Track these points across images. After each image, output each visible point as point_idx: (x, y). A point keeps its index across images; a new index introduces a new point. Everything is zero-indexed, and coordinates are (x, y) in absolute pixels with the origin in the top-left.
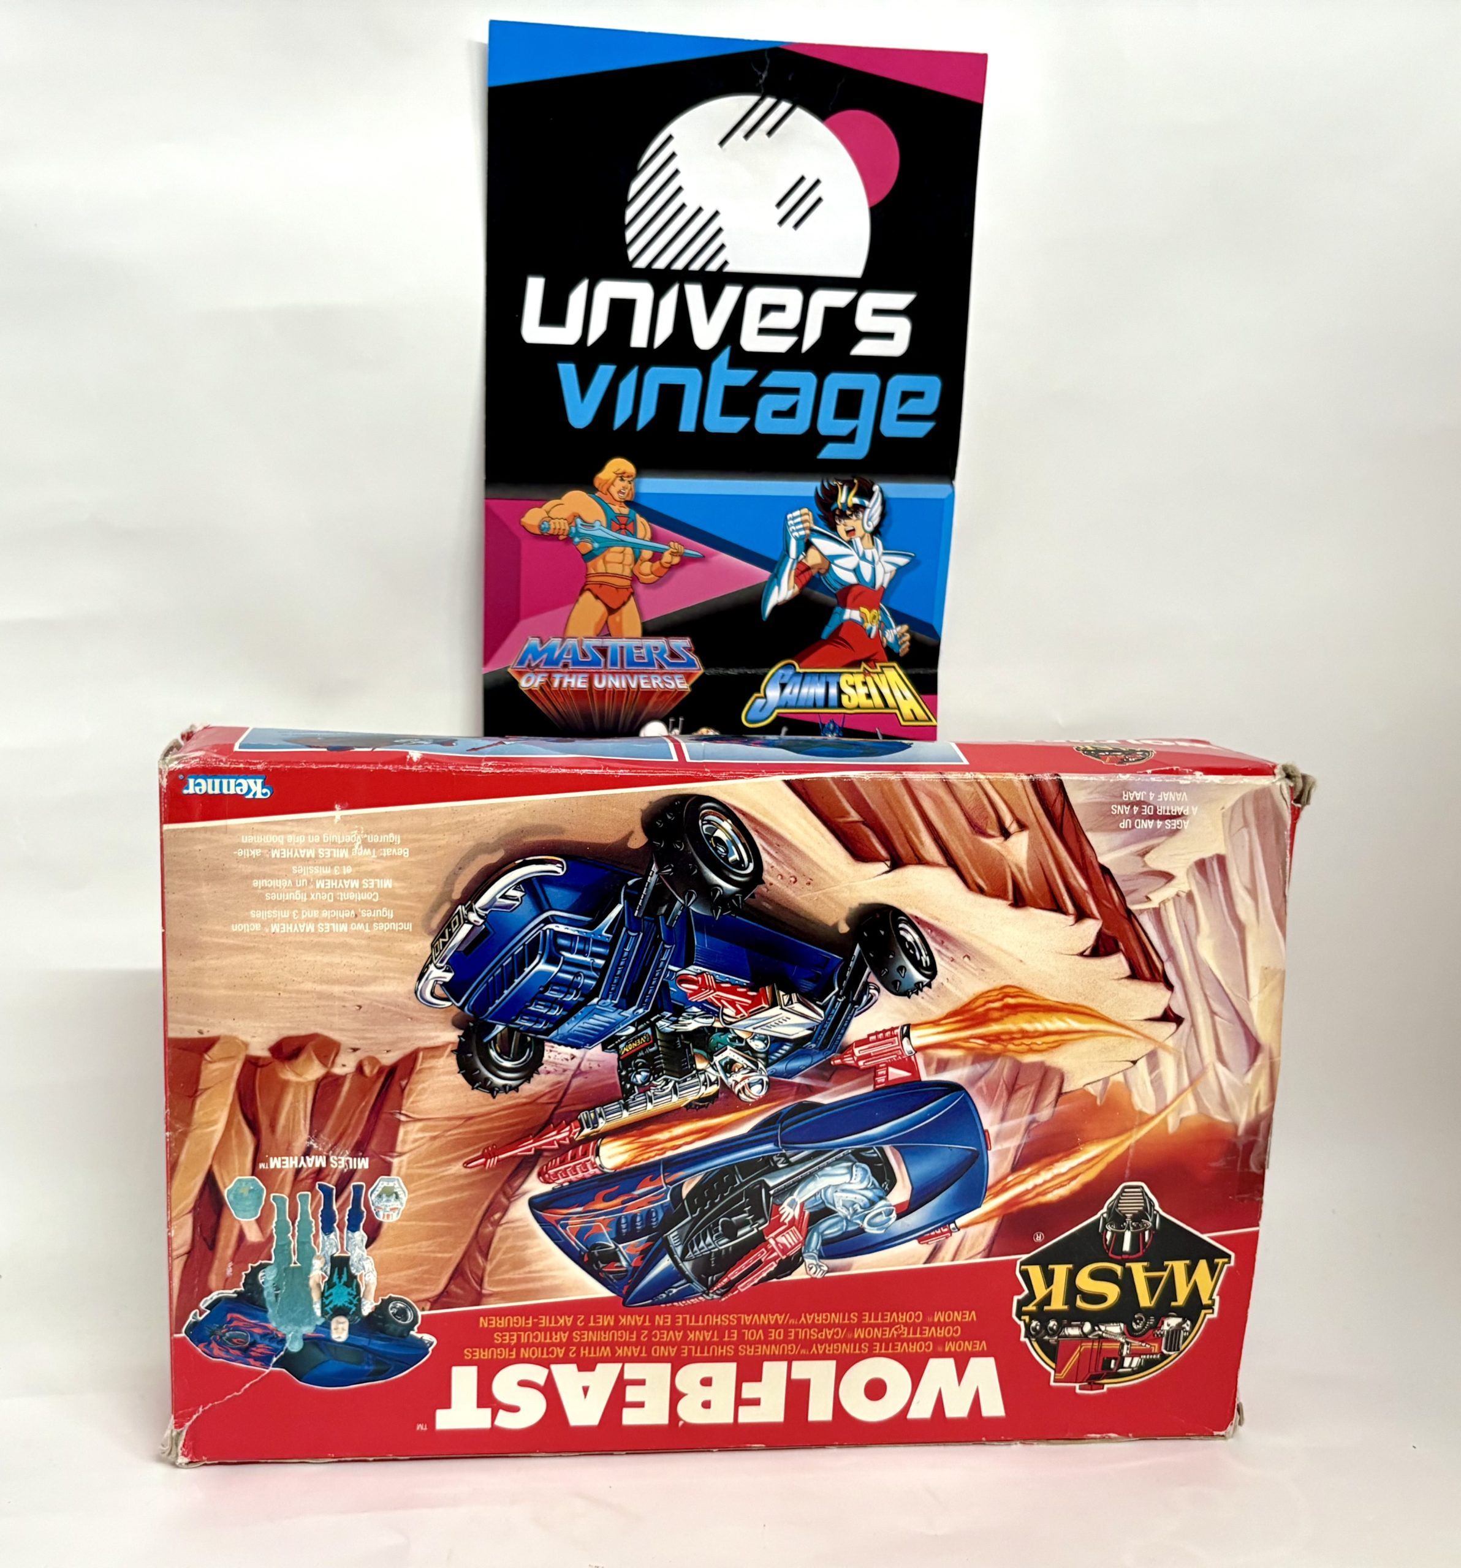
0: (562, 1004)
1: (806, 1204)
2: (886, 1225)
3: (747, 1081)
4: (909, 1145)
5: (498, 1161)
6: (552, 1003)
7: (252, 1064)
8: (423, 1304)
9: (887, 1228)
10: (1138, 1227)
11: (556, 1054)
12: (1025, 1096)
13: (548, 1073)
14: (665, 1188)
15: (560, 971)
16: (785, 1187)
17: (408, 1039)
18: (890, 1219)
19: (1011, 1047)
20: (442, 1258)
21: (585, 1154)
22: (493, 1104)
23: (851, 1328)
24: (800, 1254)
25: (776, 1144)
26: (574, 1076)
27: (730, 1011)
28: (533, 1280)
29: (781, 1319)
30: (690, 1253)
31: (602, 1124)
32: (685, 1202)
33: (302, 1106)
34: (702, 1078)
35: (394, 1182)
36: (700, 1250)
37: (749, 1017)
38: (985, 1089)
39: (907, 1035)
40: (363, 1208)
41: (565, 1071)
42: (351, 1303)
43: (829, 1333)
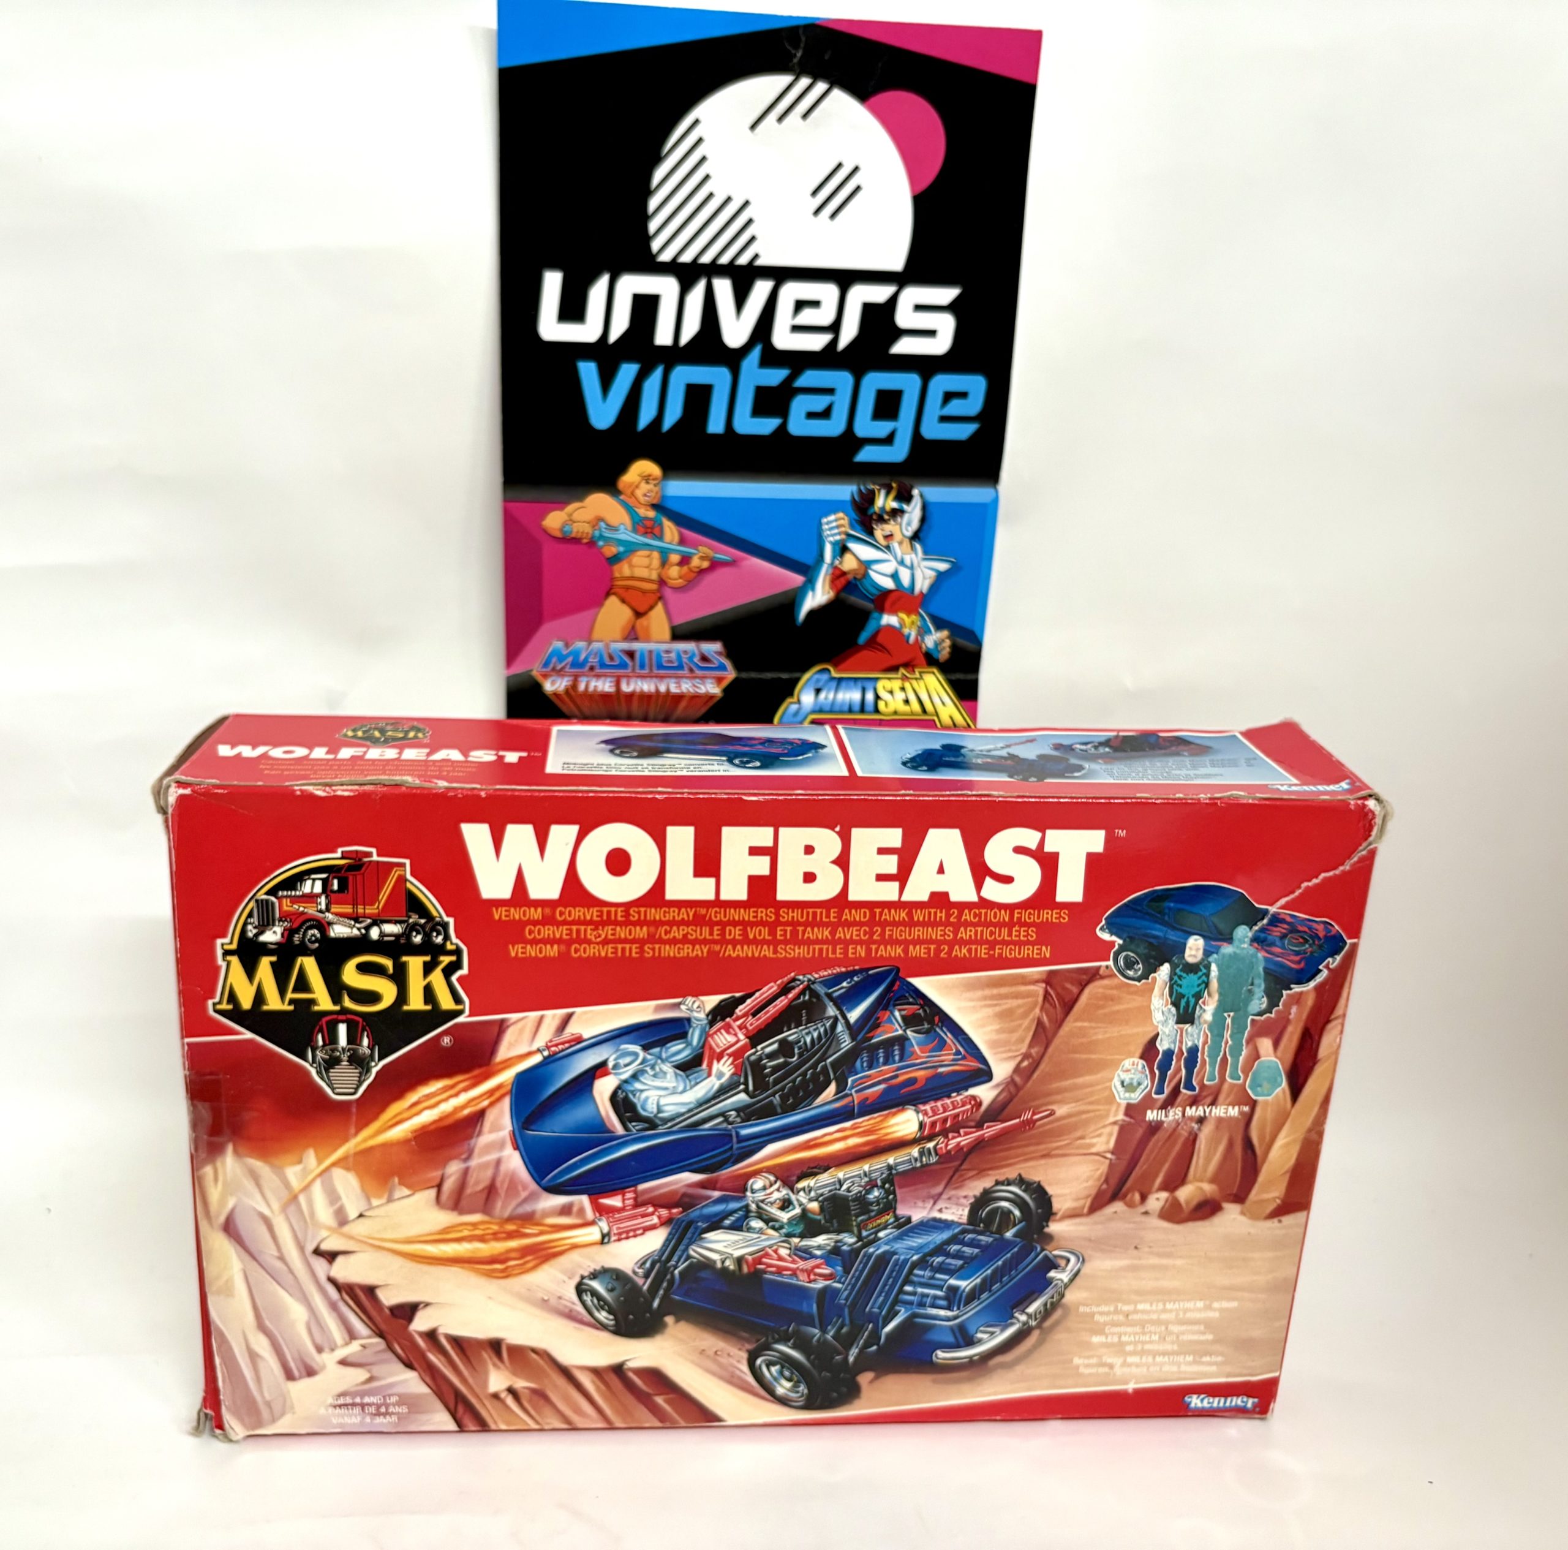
0: (948, 1255)
1: (705, 1075)
2: (618, 1053)
3: (768, 1191)
4: (598, 1135)
5: (1020, 1117)
6: (958, 1255)
7: (1239, 1198)
8: (1107, 972)
9: (617, 1050)
10: (333, 1050)
11: (956, 1213)
12: (477, 1183)
13: (965, 1197)
14: (853, 1091)
15: (946, 1281)
16: (728, 1092)
17: (1096, 1223)
18: (615, 1059)
19: (495, 1228)
20: (1083, 1020)
21: (933, 1124)
22: (1021, 1168)
23: (651, 939)
24: (712, 1023)
25: (737, 1134)
26: (941, 1194)
27: (784, 1252)
28: (992, 997)
29: (730, 951)
30: (828, 1025)
31: (915, 1152)
32: (832, 1076)
33: (1201, 1161)
34: (813, 1194)
35: (1123, 1098)
36: (817, 1028)
37: (765, 1247)
38: (520, 1188)
39: (603, 1236)
40: (1157, 1072)
41: (949, 1199)
42: (1180, 977)
43: (677, 933)
